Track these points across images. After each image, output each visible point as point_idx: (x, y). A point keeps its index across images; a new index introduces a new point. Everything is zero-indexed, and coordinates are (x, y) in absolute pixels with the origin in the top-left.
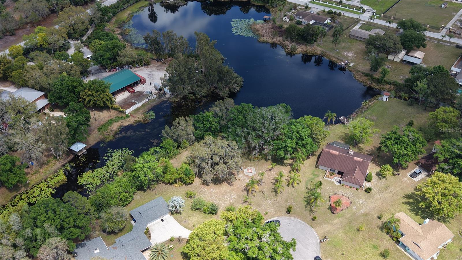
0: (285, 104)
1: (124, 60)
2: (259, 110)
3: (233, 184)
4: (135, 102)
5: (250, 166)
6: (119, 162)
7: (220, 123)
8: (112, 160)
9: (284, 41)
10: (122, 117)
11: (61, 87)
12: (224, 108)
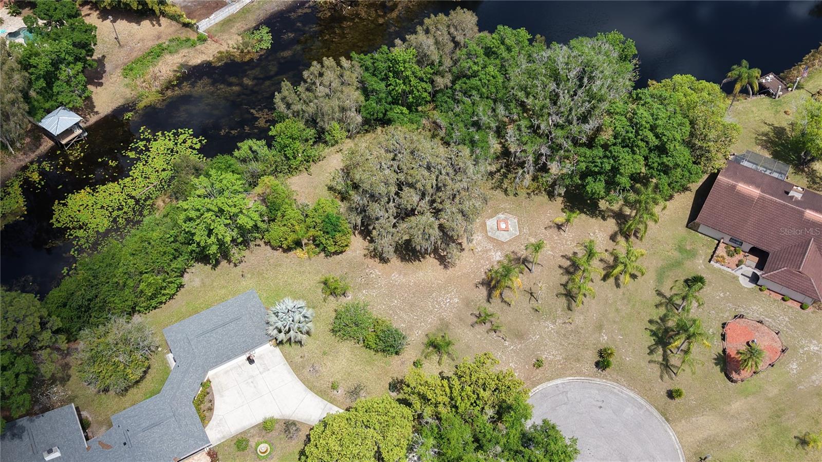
3: (453, 265)
5: (504, 211)
6: (164, 170)
7: (432, 82)
8: (146, 162)
10: (188, 40)
12: (447, 38)
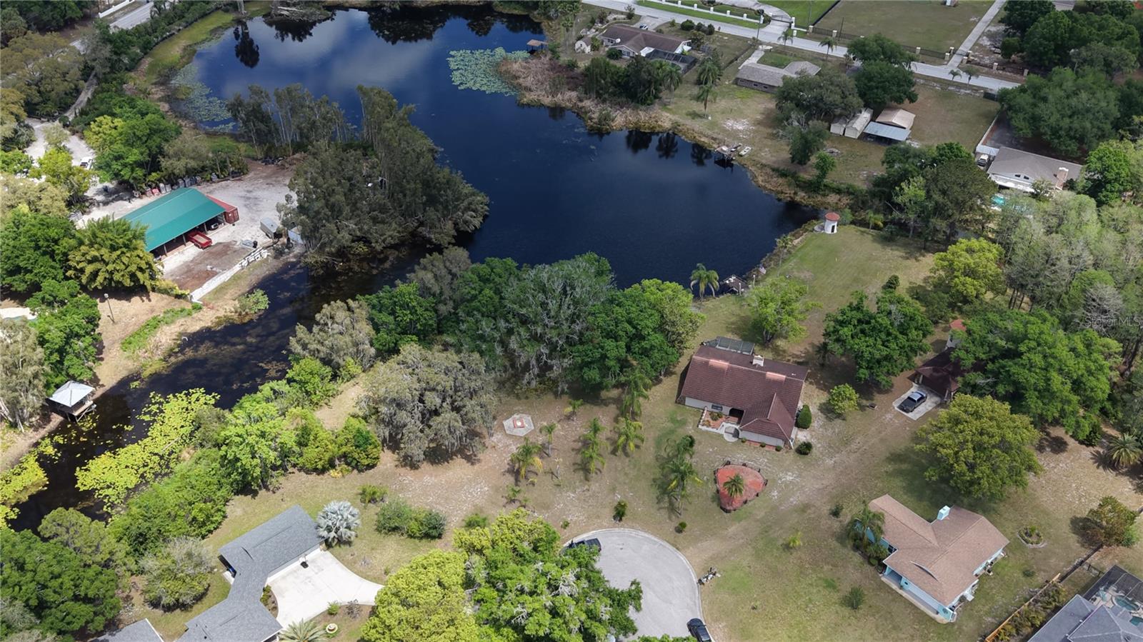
0: (596, 256)
1: (179, 166)
2: (533, 273)
3: (479, 461)
4: (214, 269)
5: (518, 412)
6: (182, 427)
7: (436, 311)
8: (163, 422)
9: (581, 101)
10: (183, 310)
11: (17, 243)
12: (444, 271)
